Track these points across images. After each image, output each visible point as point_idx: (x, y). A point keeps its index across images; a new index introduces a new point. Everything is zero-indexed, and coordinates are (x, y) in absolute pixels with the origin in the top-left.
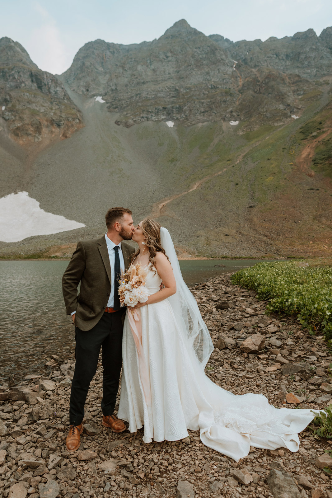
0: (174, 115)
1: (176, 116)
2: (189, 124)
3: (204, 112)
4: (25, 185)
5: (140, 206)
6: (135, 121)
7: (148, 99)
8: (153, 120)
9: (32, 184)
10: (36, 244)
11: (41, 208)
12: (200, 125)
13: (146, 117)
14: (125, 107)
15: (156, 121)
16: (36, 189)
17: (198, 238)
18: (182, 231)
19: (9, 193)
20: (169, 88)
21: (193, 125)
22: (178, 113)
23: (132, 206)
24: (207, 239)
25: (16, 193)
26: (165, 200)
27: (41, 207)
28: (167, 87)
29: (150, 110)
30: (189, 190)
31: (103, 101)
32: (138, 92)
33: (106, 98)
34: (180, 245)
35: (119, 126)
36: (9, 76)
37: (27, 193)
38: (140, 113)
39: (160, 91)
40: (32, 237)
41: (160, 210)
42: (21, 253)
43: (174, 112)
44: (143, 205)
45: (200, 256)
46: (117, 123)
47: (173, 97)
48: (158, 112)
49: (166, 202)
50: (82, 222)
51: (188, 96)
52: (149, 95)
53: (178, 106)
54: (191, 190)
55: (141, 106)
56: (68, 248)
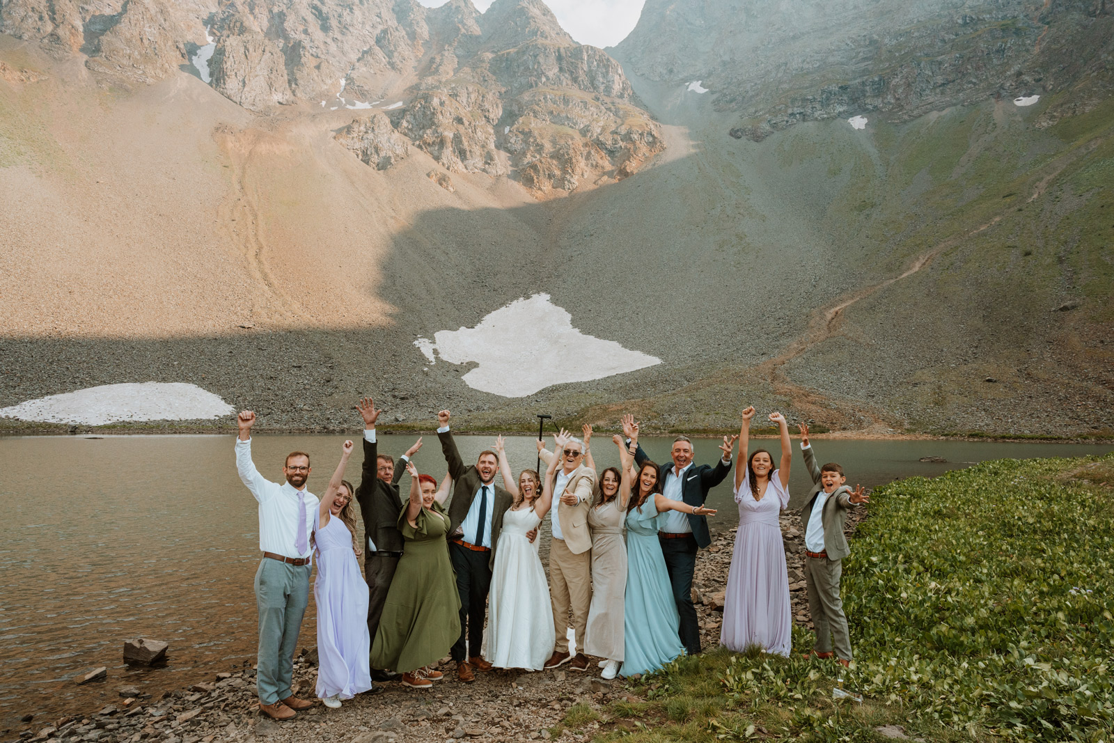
0: (868, 101)
1: (870, 102)
2: (906, 117)
3: (943, 84)
4: (546, 280)
5: (781, 314)
6: (774, 126)
7: (805, 71)
8: (816, 119)
9: (558, 276)
10: (561, 401)
11: (575, 327)
12: (934, 115)
13: (800, 113)
14: (752, 96)
15: (823, 119)
16: (566, 286)
17: (915, 389)
18: (879, 373)
19: (516, 297)
20: (854, 41)
21: (916, 117)
22: (877, 96)
23: (763, 315)
24: (937, 391)
25: (527, 297)
26: (842, 301)
27: (574, 323)
28: (849, 38)
29: (810, 97)
30: (901, 274)
31: (702, 91)
32: (782, 60)
33: (710, 83)
34: (868, 403)
35: (739, 140)
36: (518, 66)
37: (548, 297)
38: (787, 106)
39: (834, 50)
40: (553, 386)
41: (827, 323)
42: (531, 420)
43: (868, 94)
44: (788, 313)
45: (914, 431)
46: (734, 134)
47: (865, 59)
48: (828, 99)
49: (843, 305)
50: (655, 355)
51: (903, 53)
52: (808, 63)
53: (876, 79)
54: (905, 275)
55: (788, 91)
56: (622, 410)
